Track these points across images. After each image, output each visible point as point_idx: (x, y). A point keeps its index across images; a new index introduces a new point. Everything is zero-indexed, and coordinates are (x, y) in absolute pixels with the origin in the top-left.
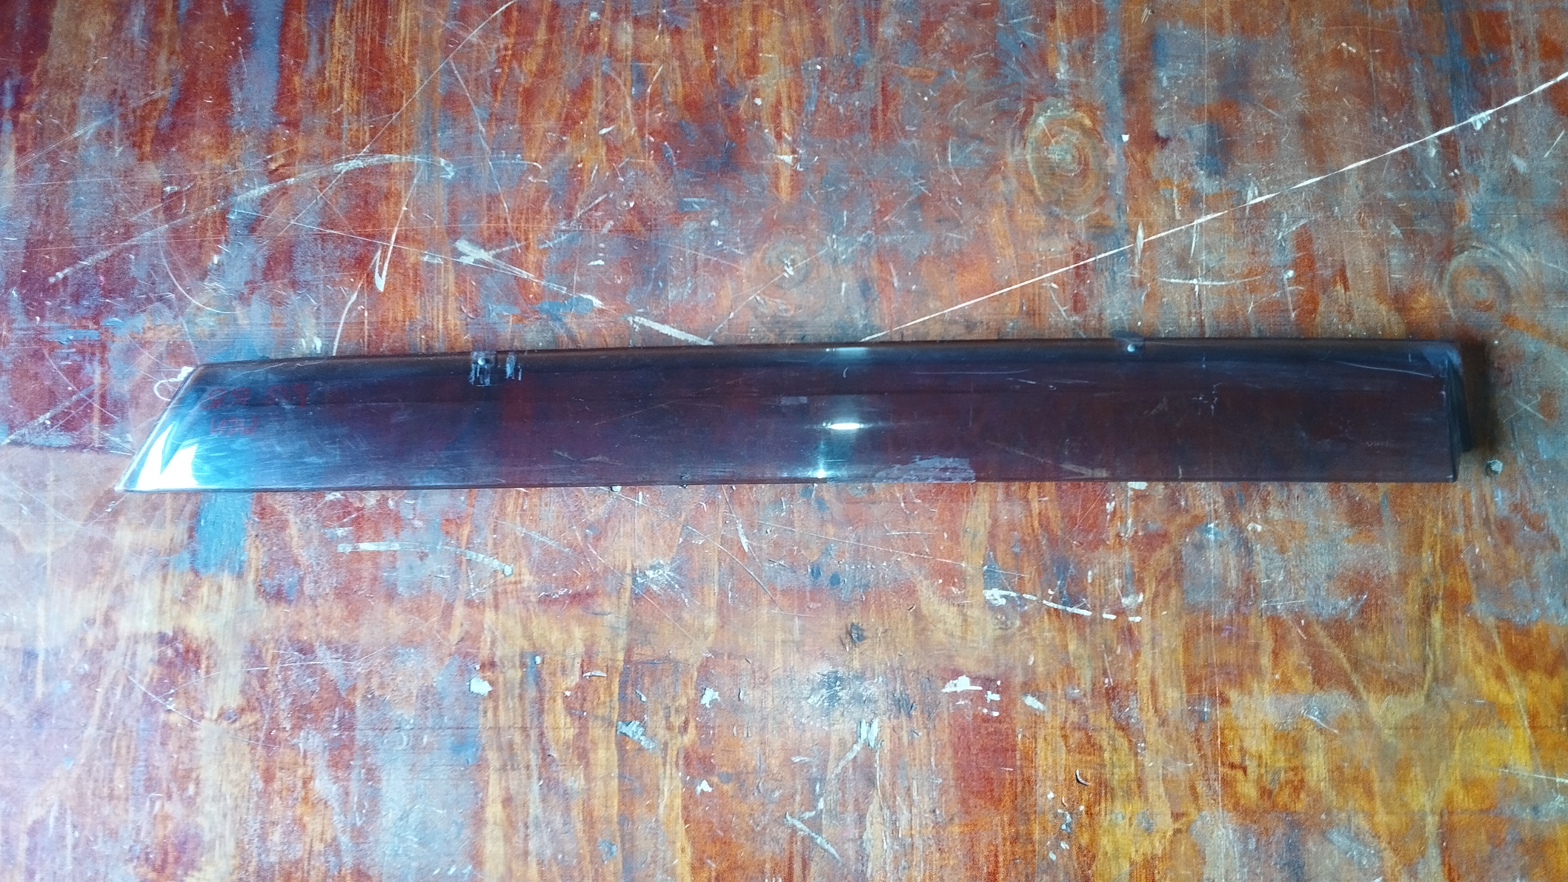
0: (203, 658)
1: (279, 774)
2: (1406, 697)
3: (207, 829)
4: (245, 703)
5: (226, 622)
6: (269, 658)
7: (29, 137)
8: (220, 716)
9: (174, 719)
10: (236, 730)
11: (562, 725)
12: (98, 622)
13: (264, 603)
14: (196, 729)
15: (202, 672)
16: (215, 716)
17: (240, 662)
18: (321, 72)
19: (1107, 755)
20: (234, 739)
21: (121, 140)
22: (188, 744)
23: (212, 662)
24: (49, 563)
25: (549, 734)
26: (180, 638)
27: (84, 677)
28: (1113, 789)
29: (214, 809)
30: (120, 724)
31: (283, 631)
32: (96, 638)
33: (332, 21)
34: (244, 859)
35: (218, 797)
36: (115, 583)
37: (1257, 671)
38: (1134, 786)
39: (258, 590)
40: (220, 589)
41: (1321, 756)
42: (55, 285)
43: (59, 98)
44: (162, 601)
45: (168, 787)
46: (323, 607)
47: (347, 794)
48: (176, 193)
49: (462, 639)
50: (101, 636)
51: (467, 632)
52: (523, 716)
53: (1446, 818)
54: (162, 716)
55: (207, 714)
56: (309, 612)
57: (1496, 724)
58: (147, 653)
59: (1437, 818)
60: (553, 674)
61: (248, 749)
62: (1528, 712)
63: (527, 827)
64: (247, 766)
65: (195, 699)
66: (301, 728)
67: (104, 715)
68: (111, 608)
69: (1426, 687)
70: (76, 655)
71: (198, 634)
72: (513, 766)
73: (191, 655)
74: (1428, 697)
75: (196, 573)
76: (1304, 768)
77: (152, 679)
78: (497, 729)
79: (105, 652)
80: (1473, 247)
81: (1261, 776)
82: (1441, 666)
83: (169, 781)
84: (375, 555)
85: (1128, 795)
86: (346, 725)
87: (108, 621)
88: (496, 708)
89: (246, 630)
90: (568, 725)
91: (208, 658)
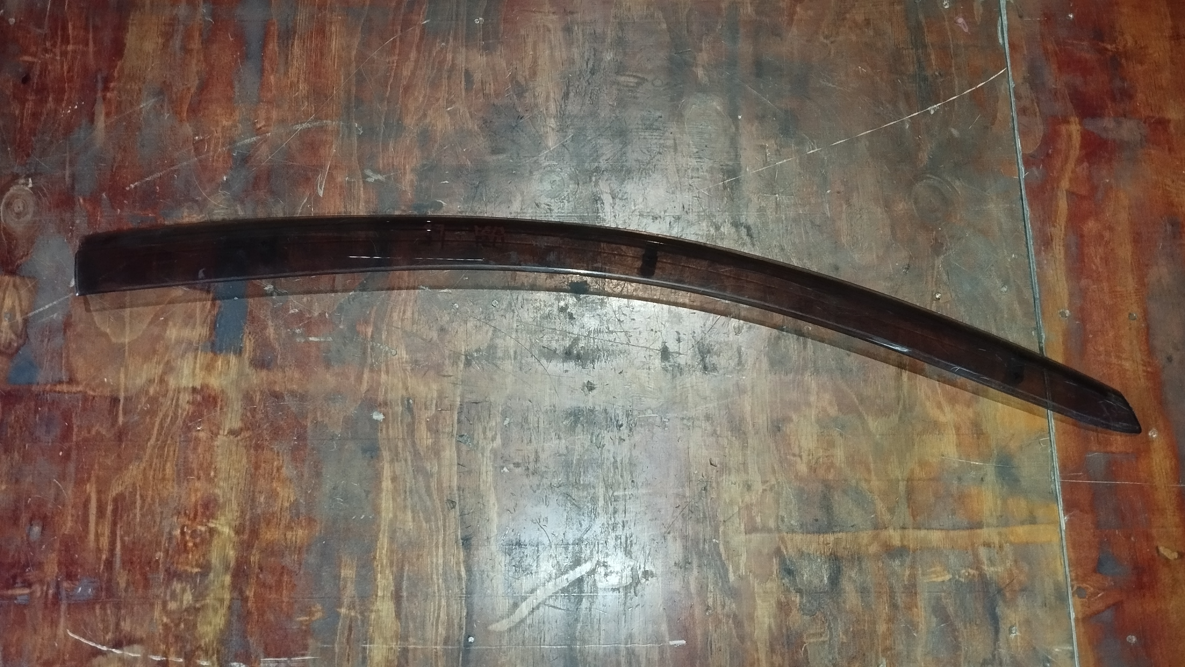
0: (219, 400)
1: (263, 465)
2: (888, 418)
3: (221, 495)
4: (243, 426)
5: (233, 381)
6: (257, 401)
7: (113, 107)
8: (228, 433)
9: (202, 435)
10: (238, 441)
11: (425, 437)
12: (156, 381)
13: (254, 370)
14: (215, 441)
15: (218, 409)
16: (226, 433)
17: (240, 403)
18: (286, 73)
19: (727, 449)
20: (237, 445)
21: (169, 110)
22: (210, 449)
23: (224, 404)
24: (127, 348)
25: (417, 442)
26: (205, 390)
27: (148, 412)
28: (730, 469)
29: (225, 485)
30: (169, 438)
31: (265, 385)
32: (155, 391)
33: (293, 45)
34: (242, 512)
35: (227, 479)
36: (166, 359)
37: (808, 404)
38: (741, 466)
39: (250, 363)
40: (229, 362)
41: (842, 449)
42: (129, 191)
43: (131, 86)
44: (194, 368)
45: (198, 473)
46: (289, 372)
47: (302, 475)
48: (201, 140)
49: (368, 390)
50: (158, 389)
51: (371, 386)
52: (403, 432)
53: (910, 483)
54: (194, 434)
55: (221, 432)
56: (280, 375)
57: (937, 433)
58: (185, 398)
59: (905, 482)
60: (421, 409)
61: (245, 451)
62: (955, 426)
63: (405, 492)
64: (244, 461)
65: (215, 424)
66: (276, 439)
67: (159, 434)
68: (164, 373)
69: (899, 413)
70: (144, 400)
71: (216, 387)
72: (397, 460)
73: (211, 399)
74: (900, 418)
75: (215, 354)
76: (833, 456)
77: (188, 413)
78: (389, 439)
79: (161, 398)
80: (929, 178)
81: (809, 461)
82: (907, 402)
83: (198, 470)
84: (317, 344)
85: (738, 471)
86: (302, 437)
87: (162, 381)
88: (388, 428)
89: (244, 385)
90: (429, 437)
91: (221, 401)
